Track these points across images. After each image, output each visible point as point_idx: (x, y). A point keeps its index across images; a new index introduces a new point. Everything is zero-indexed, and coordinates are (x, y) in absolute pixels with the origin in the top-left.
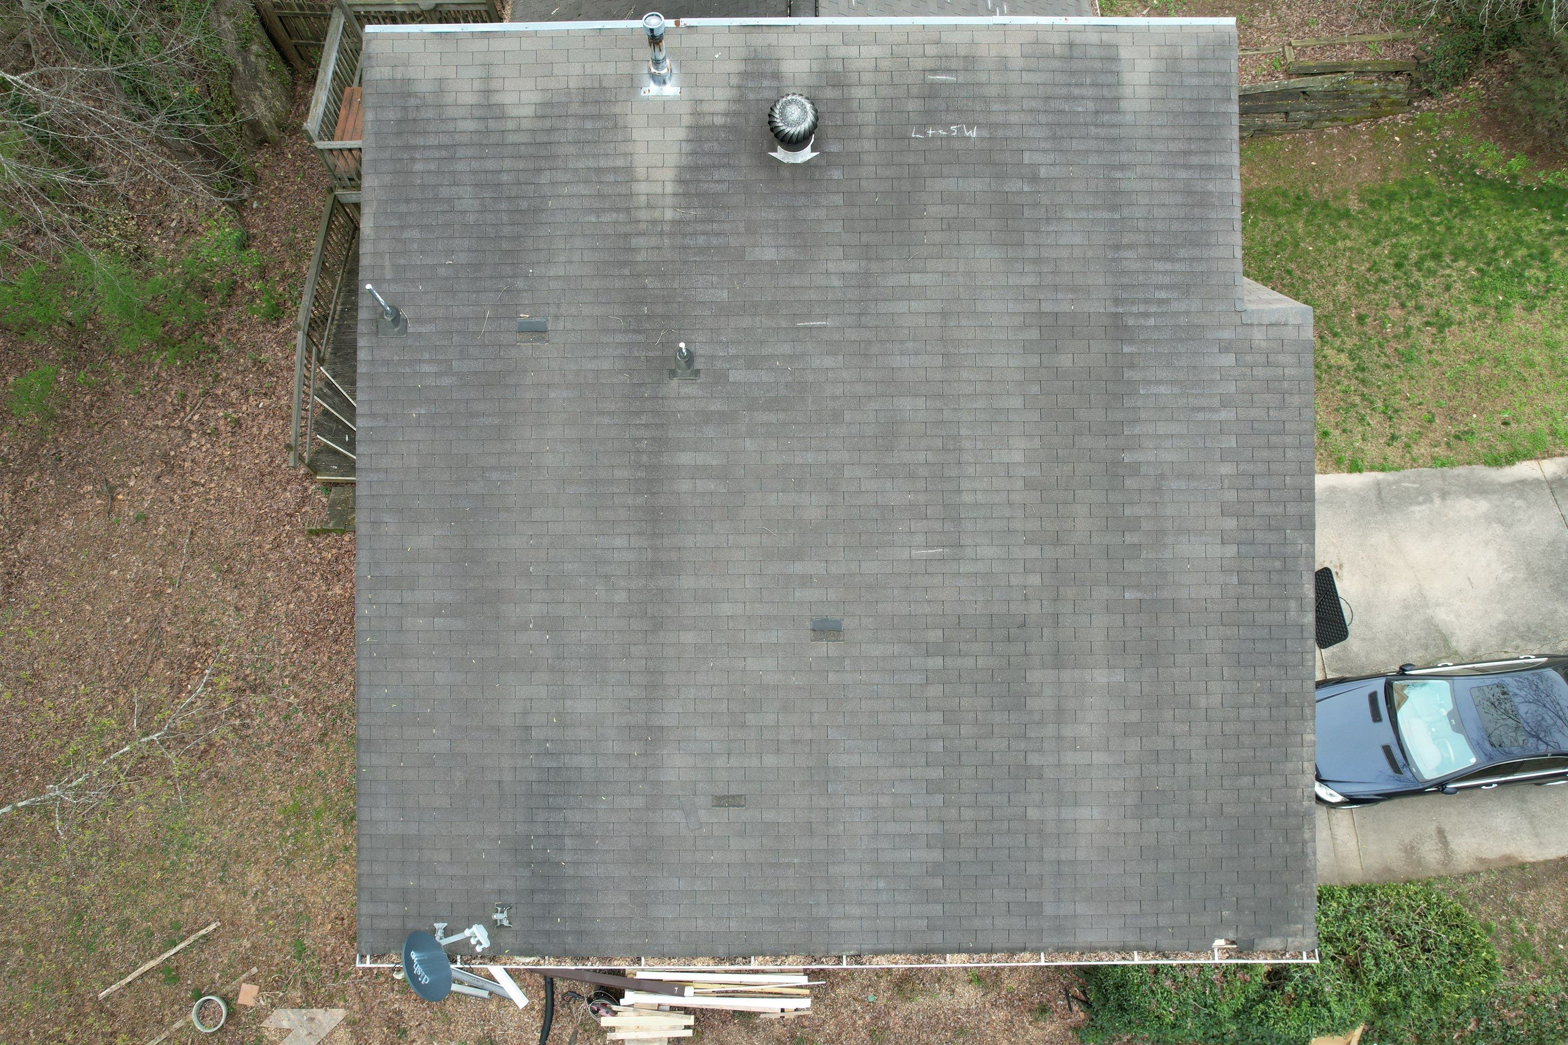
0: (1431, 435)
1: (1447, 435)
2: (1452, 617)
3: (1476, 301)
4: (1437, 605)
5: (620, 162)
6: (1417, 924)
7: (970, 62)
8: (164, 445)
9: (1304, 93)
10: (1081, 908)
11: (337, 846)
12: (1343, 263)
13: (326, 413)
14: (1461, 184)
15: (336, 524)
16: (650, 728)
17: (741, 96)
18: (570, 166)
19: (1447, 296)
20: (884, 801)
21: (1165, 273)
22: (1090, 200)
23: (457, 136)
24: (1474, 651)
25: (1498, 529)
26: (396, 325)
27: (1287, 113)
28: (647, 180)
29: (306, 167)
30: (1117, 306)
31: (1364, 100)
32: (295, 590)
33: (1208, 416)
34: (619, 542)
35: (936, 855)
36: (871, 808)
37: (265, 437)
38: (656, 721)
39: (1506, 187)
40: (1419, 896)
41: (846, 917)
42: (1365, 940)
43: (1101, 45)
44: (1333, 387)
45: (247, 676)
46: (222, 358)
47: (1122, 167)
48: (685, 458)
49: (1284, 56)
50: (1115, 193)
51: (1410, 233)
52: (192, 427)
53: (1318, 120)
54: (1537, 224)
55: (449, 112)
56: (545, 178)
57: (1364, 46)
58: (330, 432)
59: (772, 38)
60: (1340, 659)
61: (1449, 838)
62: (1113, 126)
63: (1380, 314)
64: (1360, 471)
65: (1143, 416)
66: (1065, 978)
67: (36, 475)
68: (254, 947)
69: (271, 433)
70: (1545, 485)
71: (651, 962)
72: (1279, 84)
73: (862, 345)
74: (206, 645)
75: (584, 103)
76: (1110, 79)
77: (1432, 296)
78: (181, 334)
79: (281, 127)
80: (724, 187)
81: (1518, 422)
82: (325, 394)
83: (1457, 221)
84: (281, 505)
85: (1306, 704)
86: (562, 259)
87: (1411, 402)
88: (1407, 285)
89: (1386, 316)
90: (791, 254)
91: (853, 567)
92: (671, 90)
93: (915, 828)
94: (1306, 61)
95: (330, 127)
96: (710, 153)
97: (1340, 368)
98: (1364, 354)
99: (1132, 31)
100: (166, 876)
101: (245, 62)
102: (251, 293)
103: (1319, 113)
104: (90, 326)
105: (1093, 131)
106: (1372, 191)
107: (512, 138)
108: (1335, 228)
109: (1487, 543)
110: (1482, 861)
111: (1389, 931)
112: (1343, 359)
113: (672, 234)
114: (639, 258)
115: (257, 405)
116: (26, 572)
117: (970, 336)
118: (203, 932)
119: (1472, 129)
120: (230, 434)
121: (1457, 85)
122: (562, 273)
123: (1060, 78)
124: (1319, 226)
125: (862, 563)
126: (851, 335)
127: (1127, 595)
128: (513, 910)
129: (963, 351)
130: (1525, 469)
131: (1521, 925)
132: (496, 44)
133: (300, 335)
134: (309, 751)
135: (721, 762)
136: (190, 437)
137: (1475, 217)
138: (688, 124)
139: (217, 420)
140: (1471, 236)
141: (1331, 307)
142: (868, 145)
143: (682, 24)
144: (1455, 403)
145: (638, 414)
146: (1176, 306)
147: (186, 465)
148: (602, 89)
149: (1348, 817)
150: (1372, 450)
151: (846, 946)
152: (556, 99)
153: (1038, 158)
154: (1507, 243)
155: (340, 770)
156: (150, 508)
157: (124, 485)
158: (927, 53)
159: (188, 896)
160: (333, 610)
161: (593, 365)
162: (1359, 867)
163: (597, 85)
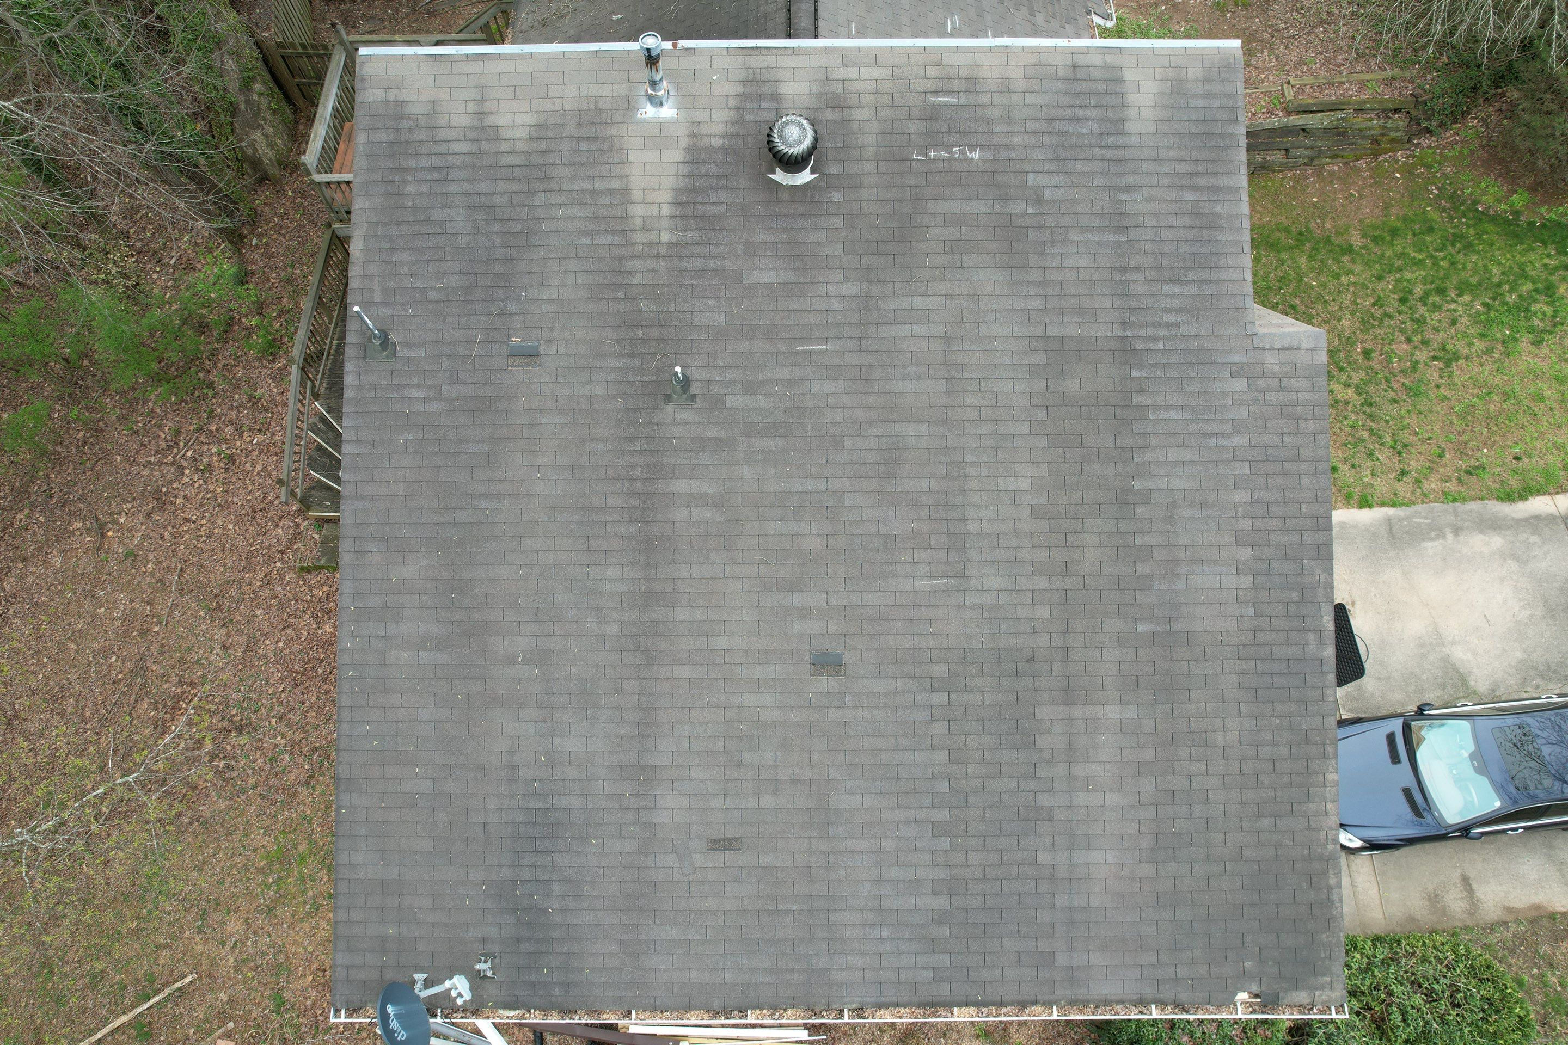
0: (1441, 470)
1: (1458, 469)
2: (1469, 656)
3: (1482, 336)
4: (1453, 643)
5: (615, 184)
6: (1445, 977)
7: (972, 83)
8: (157, 481)
9: (1304, 130)
10: (1096, 958)
11: (321, 893)
12: (1347, 298)
13: (320, 448)
14: (1464, 220)
15: (329, 561)
16: (642, 768)
17: (740, 118)
18: (565, 188)
19: (1453, 331)
20: (888, 844)
21: (1173, 296)
22: (1096, 223)
23: (450, 158)
24: (1493, 691)
25: (1513, 565)
26: (385, 350)
27: (1287, 150)
28: (643, 202)
29: (306, 204)
30: (1124, 329)
31: (1363, 138)
32: (284, 629)
33: (1221, 442)
34: (612, 572)
35: (942, 902)
36: (873, 852)
37: (259, 473)
38: (649, 760)
39: (1508, 223)
40: (1446, 948)
41: (847, 968)
42: (1390, 994)
43: (1106, 67)
44: (1341, 422)
45: (234, 716)
46: (217, 393)
47: (1128, 189)
48: (681, 486)
49: (1283, 95)
50: (1121, 215)
51: (1414, 268)
52: (185, 464)
53: (1318, 157)
54: (1542, 258)
55: (443, 134)
56: (539, 200)
57: (1362, 85)
58: (323, 467)
59: (770, 60)
60: (1355, 699)
61: (1475, 886)
62: (1118, 147)
63: (1387, 348)
64: (1370, 507)
65: (1153, 442)
66: (1076, 1033)
67: (26, 512)
68: (231, 1001)
69: (265, 469)
70: (1559, 520)
71: (642, 1015)
72: (1279, 121)
73: (864, 370)
74: (192, 684)
75: (580, 125)
76: (1114, 101)
77: (1438, 331)
78: (177, 370)
79: (282, 165)
80: (721, 209)
81: (1530, 457)
82: (319, 429)
83: (1461, 256)
84: (273, 541)
85: (1328, 742)
86: (555, 282)
87: (1420, 437)
88: (1412, 319)
89: (1392, 351)
90: (791, 276)
91: (855, 598)
92: (668, 112)
93: (920, 873)
94: (1305, 99)
95: (328, 159)
96: (708, 175)
97: (1347, 403)
98: (1371, 389)
99: (1136, 53)
100: (142, 925)
101: (248, 102)
102: (248, 329)
103: (1320, 151)
104: (86, 363)
105: (1098, 152)
106: (1375, 227)
107: (505, 160)
108: (1338, 263)
109: (1502, 580)
110: (1510, 910)
111: (1416, 984)
112: (1350, 393)
113: (668, 257)
114: (635, 281)
115: (251, 441)
116: (12, 611)
117: (974, 360)
118: (178, 985)
119: (1473, 166)
120: (223, 471)
121: (1456, 122)
122: (555, 296)
123: (1063, 100)
124: (1322, 261)
125: (864, 594)
126: (852, 359)
127: (1139, 628)
128: (497, 960)
129: (966, 375)
130: (1539, 505)
131: (1554, 979)
132: (491, 67)
133: (294, 369)
134: (295, 794)
135: (717, 803)
136: (183, 474)
137: (1478, 253)
138: (685, 146)
139: (211, 455)
140: (1475, 271)
141: (1337, 342)
142: (869, 167)
143: (679, 46)
144: (1465, 438)
145: (632, 440)
146: (1185, 330)
147: (178, 501)
148: (598, 110)
149: (1368, 863)
150: (1381, 486)
151: (848, 999)
152: (551, 121)
153: (1042, 180)
154: (1511, 278)
155: (326, 814)
156: (140, 545)
157: (115, 522)
158: (928, 75)
159: (165, 946)
160: (323, 648)
161: (586, 390)
162: (1381, 916)
163: (592, 107)
